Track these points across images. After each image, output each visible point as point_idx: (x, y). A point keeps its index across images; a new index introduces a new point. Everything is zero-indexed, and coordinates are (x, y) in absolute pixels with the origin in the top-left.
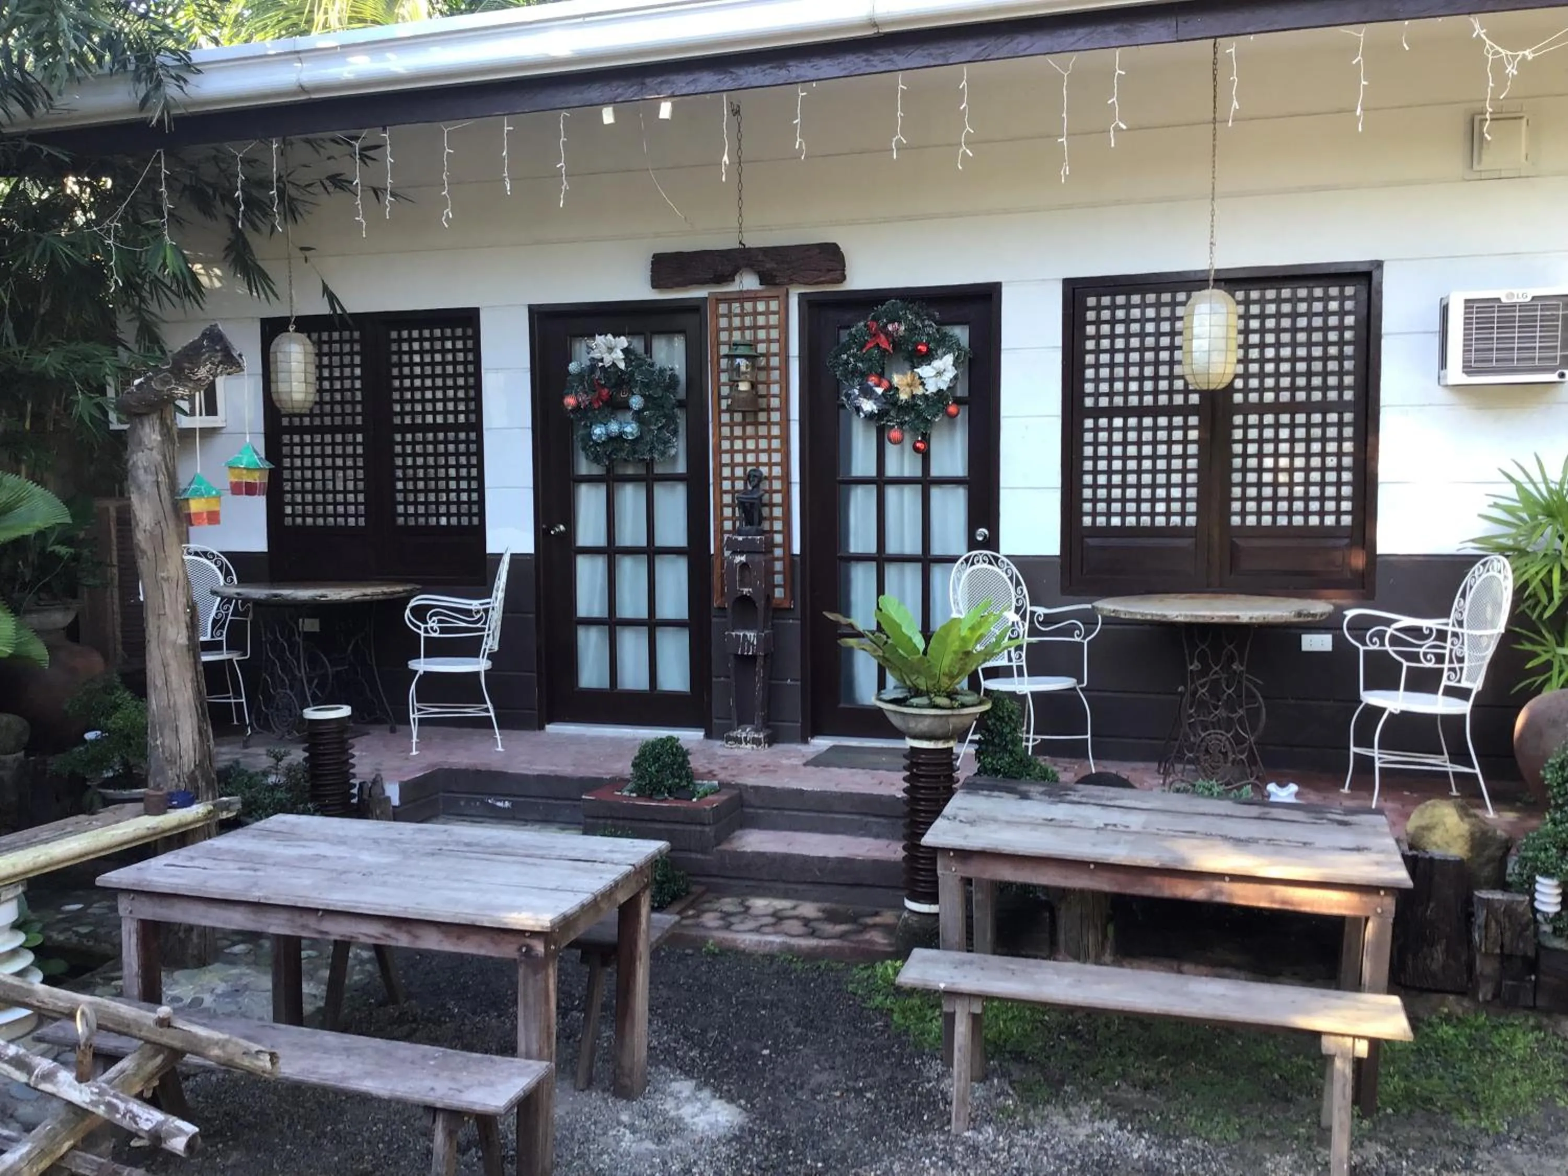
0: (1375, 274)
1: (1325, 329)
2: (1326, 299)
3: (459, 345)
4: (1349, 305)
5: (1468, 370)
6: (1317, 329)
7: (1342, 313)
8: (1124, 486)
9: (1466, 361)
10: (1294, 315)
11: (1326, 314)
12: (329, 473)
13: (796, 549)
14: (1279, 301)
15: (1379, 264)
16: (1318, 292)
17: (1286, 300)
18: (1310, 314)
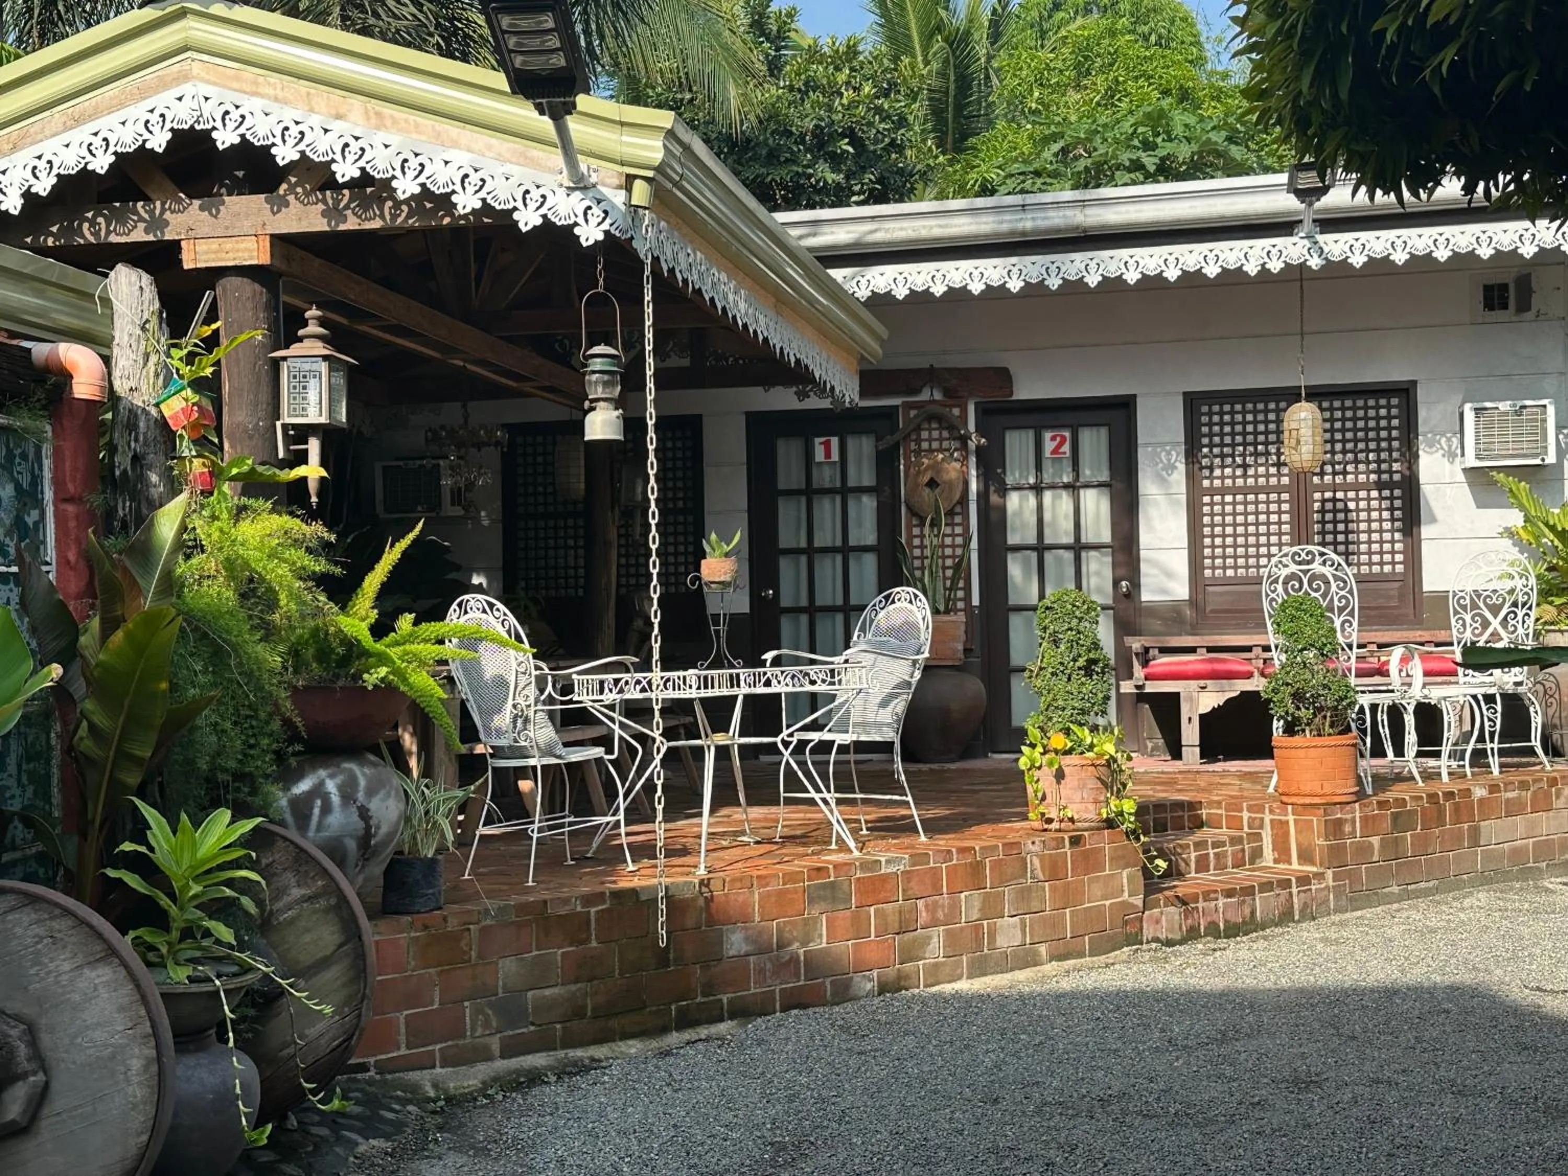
0: (1411, 391)
1: (1378, 429)
2: (1377, 407)
3: (679, 444)
4: (1394, 412)
5: (1478, 457)
6: (1372, 429)
7: (1389, 418)
8: (1235, 546)
9: (1477, 449)
10: (1355, 419)
11: (1378, 418)
12: (561, 552)
13: (976, 601)
14: (1343, 409)
15: (1414, 383)
16: (1371, 402)
17: (1349, 409)
18: (1366, 419)
